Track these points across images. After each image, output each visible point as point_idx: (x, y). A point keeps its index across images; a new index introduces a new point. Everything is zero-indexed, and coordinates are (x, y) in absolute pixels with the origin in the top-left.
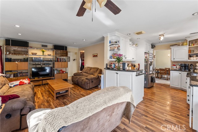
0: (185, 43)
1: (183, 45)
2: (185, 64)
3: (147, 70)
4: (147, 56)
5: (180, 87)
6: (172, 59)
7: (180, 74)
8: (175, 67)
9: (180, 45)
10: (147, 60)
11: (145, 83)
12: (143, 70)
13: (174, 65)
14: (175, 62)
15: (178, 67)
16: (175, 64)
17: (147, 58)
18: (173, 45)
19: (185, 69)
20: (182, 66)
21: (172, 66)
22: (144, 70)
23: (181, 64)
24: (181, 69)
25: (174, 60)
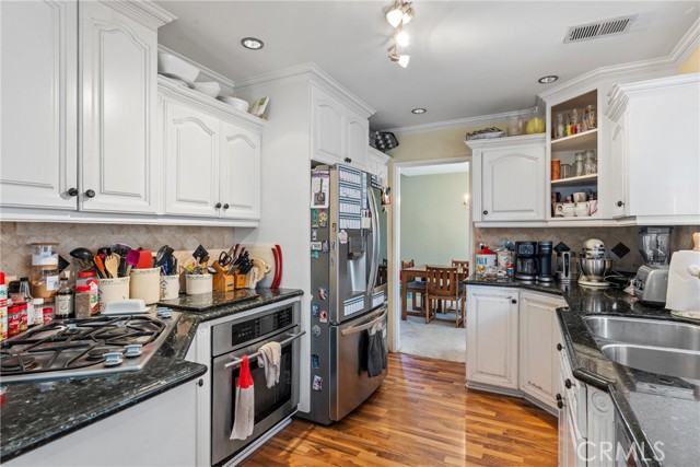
0: (536, 123)
1: (524, 131)
2: (534, 244)
3: (328, 292)
4: (326, 190)
5: (514, 386)
6: (478, 217)
7: (515, 306)
8: (490, 258)
9: (514, 131)
10: (323, 217)
11: (317, 387)
12: (301, 293)
13: (485, 250)
14: (487, 230)
15: (504, 258)
16: (489, 241)
17: (326, 206)
18: (480, 132)
19: (537, 272)
20: (523, 258)
21: (474, 255)
22: (307, 289)
23: (518, 243)
24: (515, 271)
25: (486, 218)
